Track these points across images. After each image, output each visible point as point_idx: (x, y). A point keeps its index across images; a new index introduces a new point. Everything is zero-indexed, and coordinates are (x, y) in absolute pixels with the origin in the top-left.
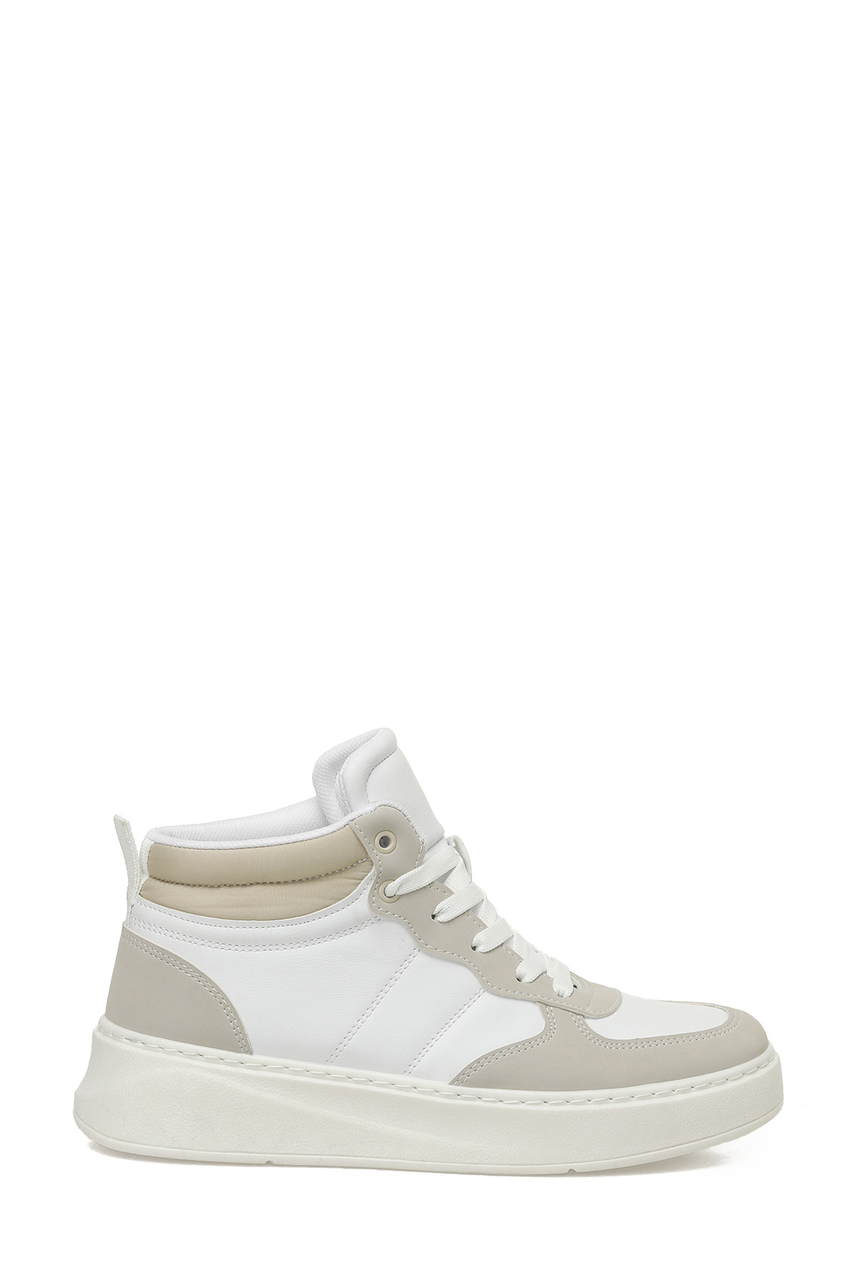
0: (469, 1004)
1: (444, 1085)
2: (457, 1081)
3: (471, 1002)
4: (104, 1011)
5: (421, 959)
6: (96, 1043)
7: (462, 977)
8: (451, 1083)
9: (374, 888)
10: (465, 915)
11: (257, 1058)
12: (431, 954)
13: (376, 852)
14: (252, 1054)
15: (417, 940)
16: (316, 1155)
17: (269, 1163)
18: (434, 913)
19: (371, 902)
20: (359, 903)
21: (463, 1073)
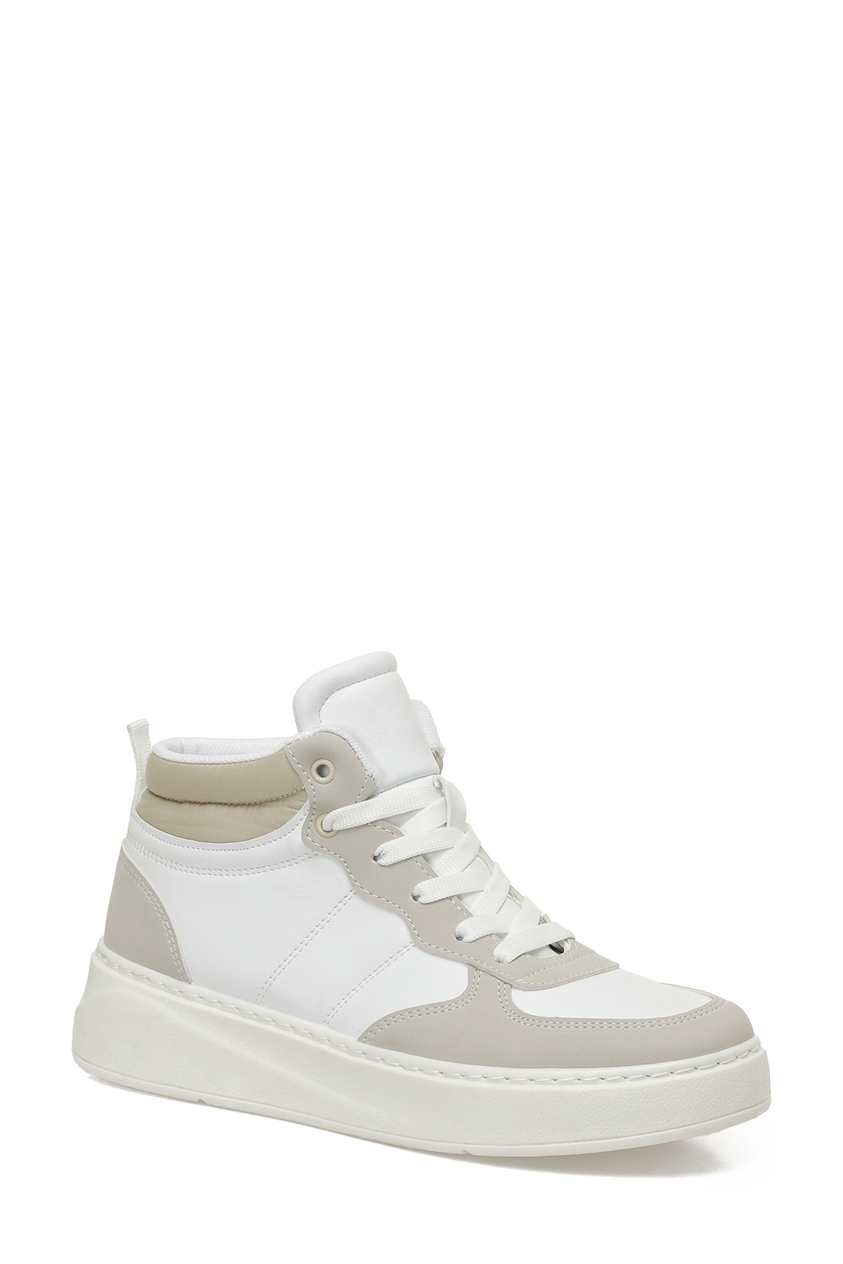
0: (396, 957)
1: (352, 1040)
2: (364, 1038)
3: (398, 955)
4: (102, 933)
5: (356, 903)
6: (93, 969)
7: (394, 928)
8: (359, 1040)
9: (309, 820)
10: (412, 861)
11: (193, 988)
12: (365, 898)
13: (314, 782)
14: (190, 984)
15: (353, 881)
16: (241, 1099)
17: (201, 1102)
18: (376, 854)
19: (305, 835)
20: (292, 834)
21: (370, 1030)
